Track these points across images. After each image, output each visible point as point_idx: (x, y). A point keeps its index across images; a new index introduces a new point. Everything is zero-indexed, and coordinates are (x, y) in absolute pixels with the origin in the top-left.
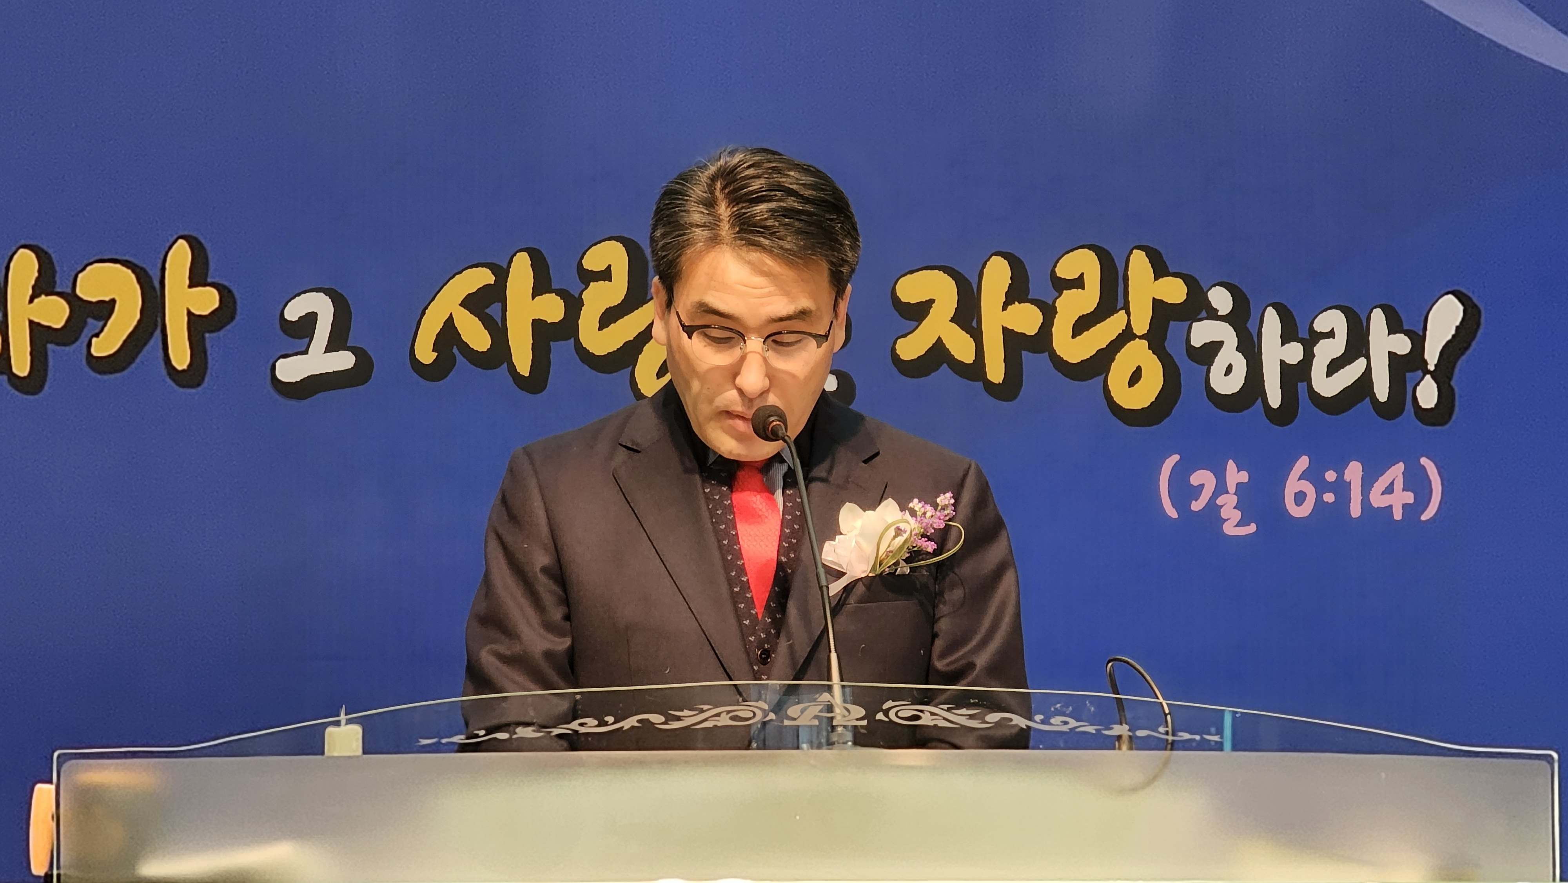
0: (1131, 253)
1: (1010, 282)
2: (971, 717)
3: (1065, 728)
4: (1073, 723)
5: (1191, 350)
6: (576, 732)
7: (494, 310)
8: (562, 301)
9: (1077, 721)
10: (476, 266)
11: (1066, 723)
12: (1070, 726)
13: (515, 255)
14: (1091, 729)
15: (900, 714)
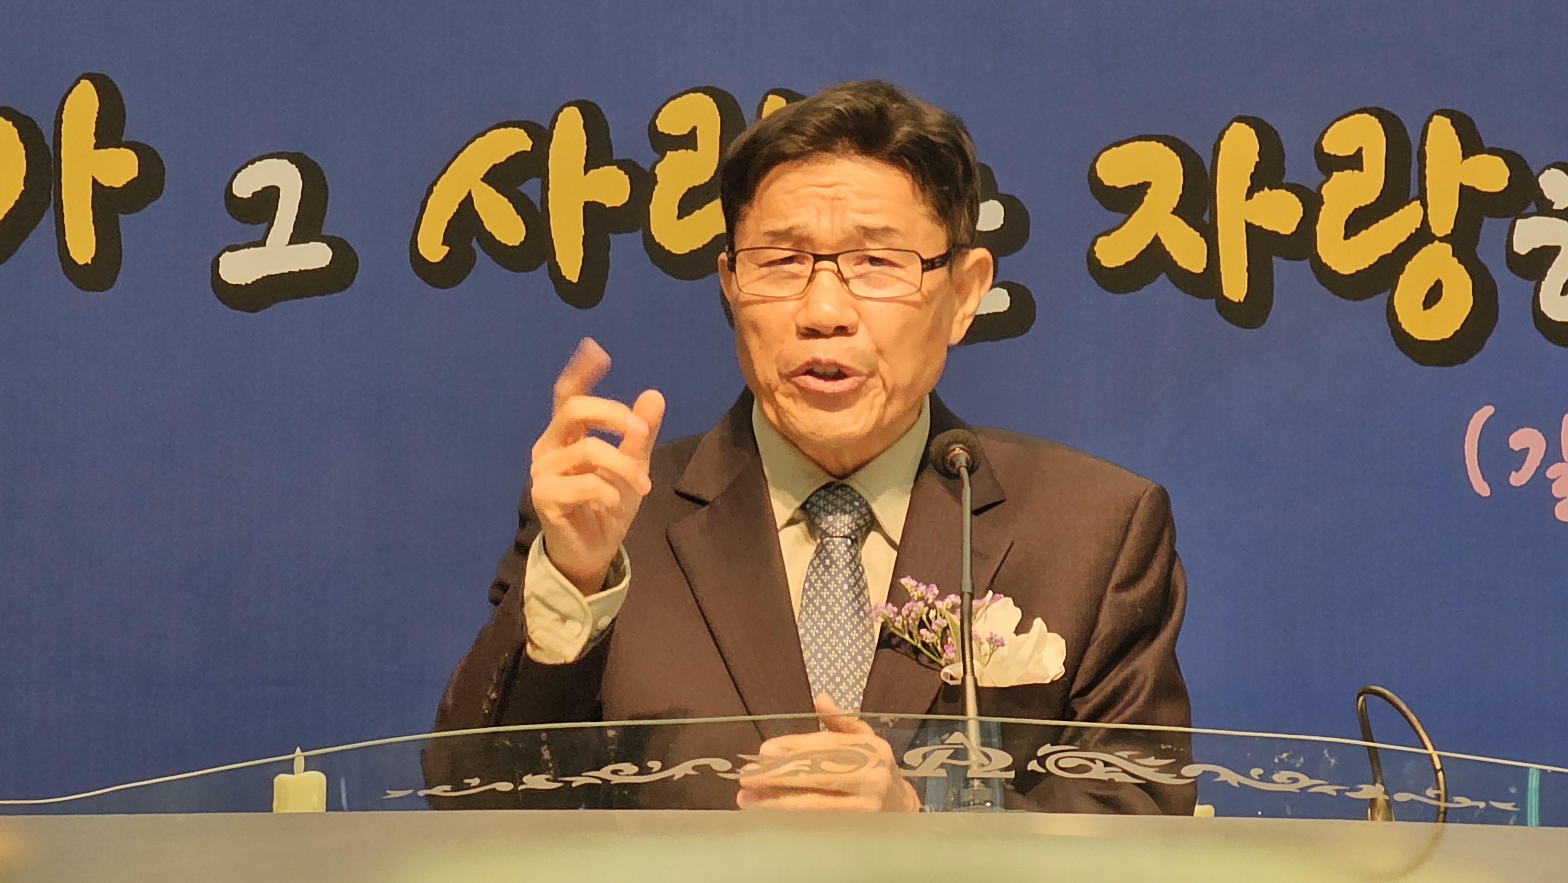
0: (1430, 120)
1: (1258, 159)
2: (1162, 769)
3: (1294, 788)
4: (1304, 781)
5: (1512, 258)
6: (606, 781)
7: (530, 187)
8: (627, 176)
9: (1310, 778)
10: (506, 125)
11: (1295, 780)
12: (1301, 785)
13: (561, 110)
14: (1330, 790)
15: (1060, 764)
